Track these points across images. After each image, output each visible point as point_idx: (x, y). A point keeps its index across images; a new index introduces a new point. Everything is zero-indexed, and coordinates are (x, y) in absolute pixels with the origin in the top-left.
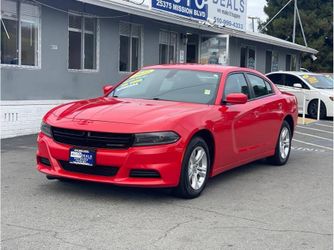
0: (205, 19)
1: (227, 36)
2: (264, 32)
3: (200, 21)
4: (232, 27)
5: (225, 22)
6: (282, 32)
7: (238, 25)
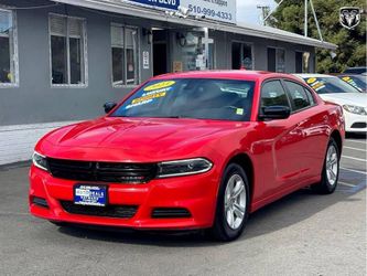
0: (175, 8)
1: (206, 30)
2: (272, 24)
3: (167, 10)
4: (216, 18)
5: (206, 11)
6: (294, 23)
7: (225, 15)
